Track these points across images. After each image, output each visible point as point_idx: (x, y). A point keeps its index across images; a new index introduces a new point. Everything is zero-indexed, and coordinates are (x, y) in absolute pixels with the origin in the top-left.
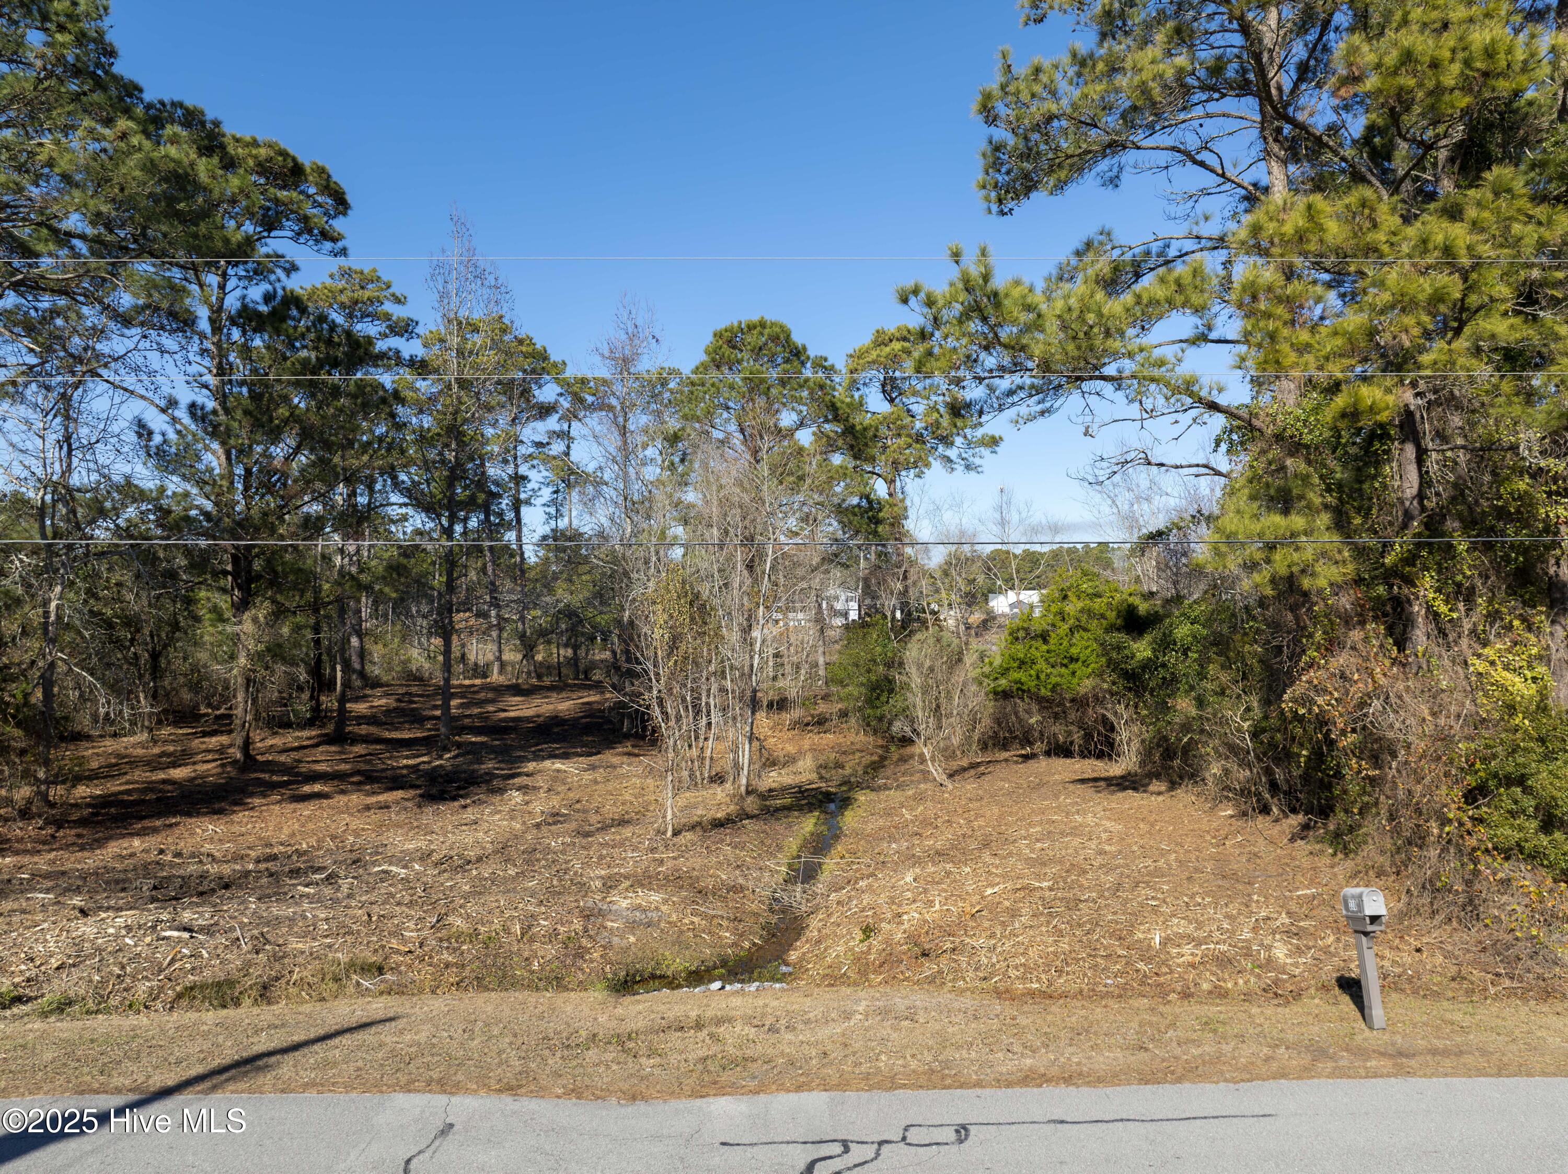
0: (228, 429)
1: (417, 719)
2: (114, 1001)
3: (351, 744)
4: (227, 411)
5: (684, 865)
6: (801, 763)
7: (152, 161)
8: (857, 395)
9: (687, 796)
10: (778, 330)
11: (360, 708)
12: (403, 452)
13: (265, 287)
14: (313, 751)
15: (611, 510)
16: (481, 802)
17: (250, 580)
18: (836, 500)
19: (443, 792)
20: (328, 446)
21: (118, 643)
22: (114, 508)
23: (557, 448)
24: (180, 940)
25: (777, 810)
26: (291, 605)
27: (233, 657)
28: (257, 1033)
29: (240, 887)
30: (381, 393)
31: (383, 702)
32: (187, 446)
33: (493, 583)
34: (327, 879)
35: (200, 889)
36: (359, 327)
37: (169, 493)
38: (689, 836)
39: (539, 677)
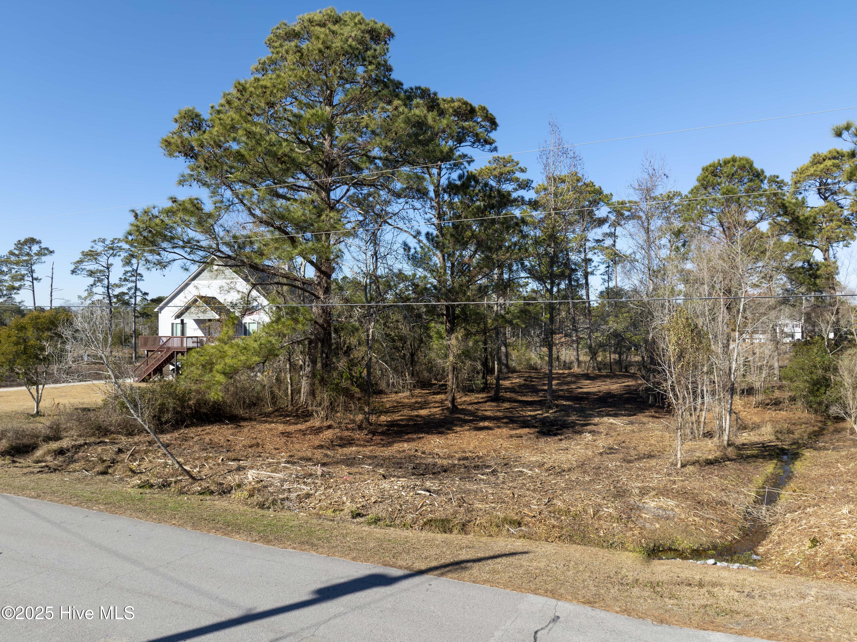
0: (444, 244)
1: (535, 390)
2: (397, 522)
3: (503, 402)
4: (443, 235)
5: (689, 485)
6: (763, 429)
7: (408, 118)
8: (800, 197)
9: (689, 444)
10: (745, 162)
11: (506, 383)
12: (527, 250)
13: (459, 172)
14: (484, 405)
15: (641, 276)
16: (569, 438)
17: (454, 319)
18: (787, 265)
19: (549, 431)
20: (490, 249)
21: (396, 348)
22: (395, 285)
23: (608, 242)
24: (425, 496)
25: (748, 457)
26: (473, 331)
27: (446, 356)
28: (461, 549)
29: (451, 472)
30: (515, 220)
31: (517, 380)
32: (425, 254)
33: (574, 318)
34: (492, 472)
35: (434, 471)
36: (504, 186)
37: (418, 276)
38: (691, 468)
39: (599, 370)
